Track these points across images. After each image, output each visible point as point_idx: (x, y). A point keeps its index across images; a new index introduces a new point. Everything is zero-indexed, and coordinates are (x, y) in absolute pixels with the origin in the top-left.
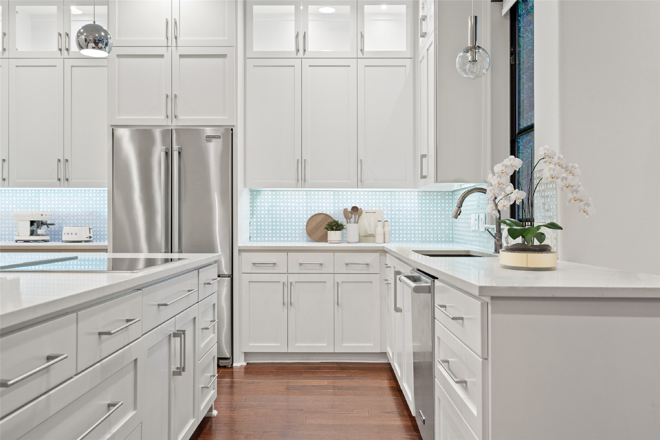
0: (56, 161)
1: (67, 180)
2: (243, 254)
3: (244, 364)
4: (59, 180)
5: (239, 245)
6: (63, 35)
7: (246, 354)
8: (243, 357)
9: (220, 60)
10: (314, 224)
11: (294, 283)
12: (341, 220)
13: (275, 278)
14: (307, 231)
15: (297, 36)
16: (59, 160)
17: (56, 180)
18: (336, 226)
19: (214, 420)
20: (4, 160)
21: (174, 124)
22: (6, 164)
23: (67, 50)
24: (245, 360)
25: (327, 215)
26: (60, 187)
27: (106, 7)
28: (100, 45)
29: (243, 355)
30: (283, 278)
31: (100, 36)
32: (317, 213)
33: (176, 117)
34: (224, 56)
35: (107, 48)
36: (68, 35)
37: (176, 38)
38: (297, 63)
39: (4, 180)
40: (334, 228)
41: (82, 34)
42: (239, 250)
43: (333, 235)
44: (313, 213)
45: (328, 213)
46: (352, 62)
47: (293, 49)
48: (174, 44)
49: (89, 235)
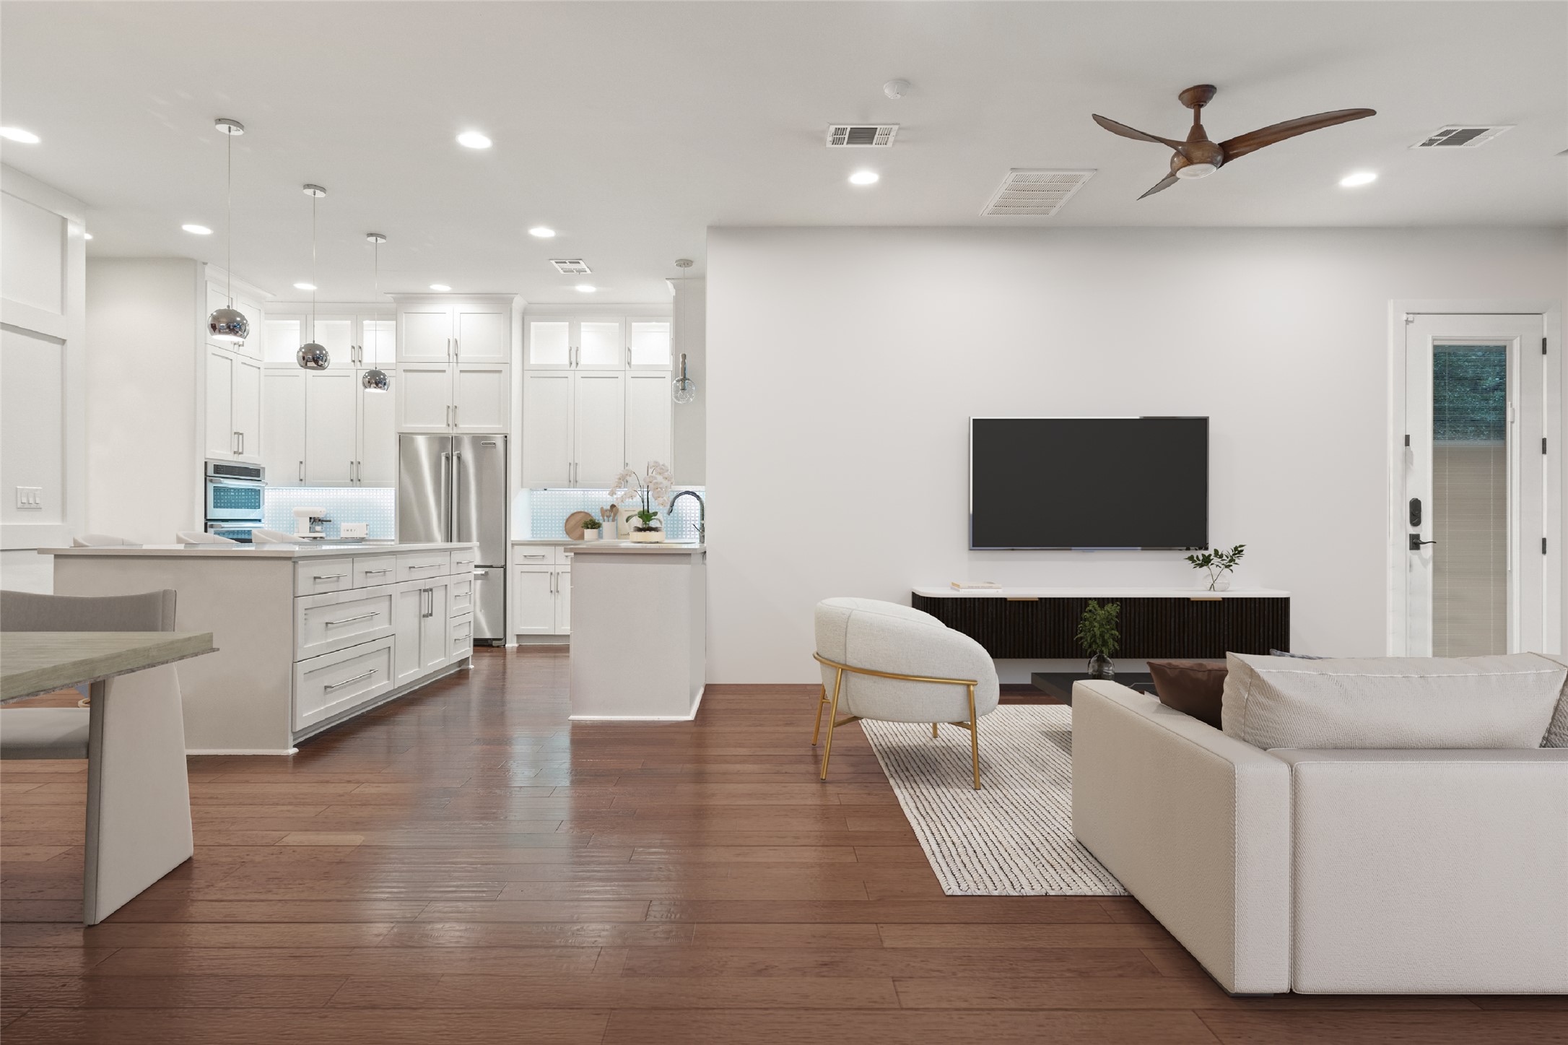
0: (350, 463)
1: (359, 480)
2: (516, 547)
3: (516, 645)
4: (352, 480)
5: (512, 539)
6: (356, 348)
7: (518, 636)
8: (515, 639)
9: (497, 375)
10: (572, 522)
11: (560, 573)
12: (597, 517)
13: (544, 568)
14: (566, 529)
15: (570, 350)
16: (352, 463)
17: (349, 481)
18: (593, 525)
19: (470, 672)
20: (301, 463)
21: (455, 432)
22: (303, 466)
23: (360, 361)
24: (517, 642)
25: (587, 514)
26: (353, 487)
27: (394, 322)
28: (380, 385)
29: (516, 637)
30: (551, 569)
31: (380, 379)
32: (575, 511)
33: (456, 425)
34: (500, 372)
35: (386, 387)
36: (360, 348)
37: (456, 355)
38: (570, 374)
39: (301, 480)
40: (589, 526)
41: (367, 377)
42: (512, 544)
43: (589, 534)
44: (573, 511)
45: (589, 511)
46: (621, 375)
47: (568, 363)
48: (455, 361)
49: (366, 532)
